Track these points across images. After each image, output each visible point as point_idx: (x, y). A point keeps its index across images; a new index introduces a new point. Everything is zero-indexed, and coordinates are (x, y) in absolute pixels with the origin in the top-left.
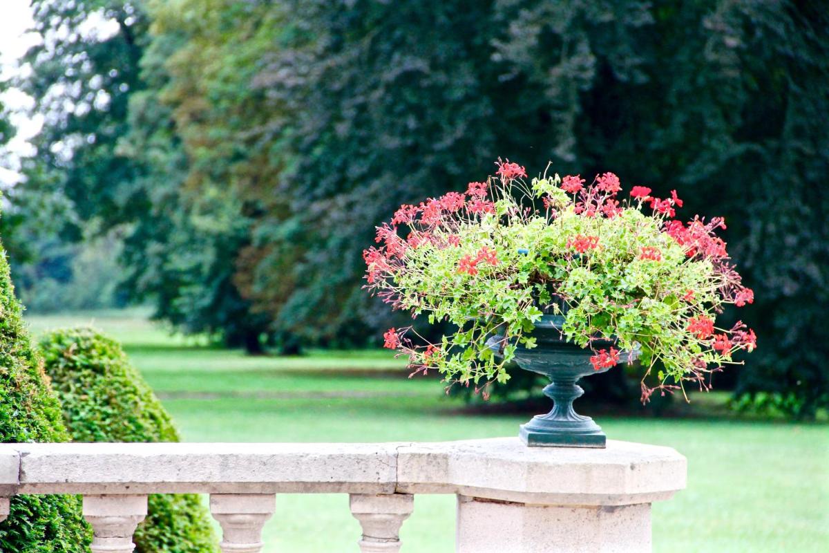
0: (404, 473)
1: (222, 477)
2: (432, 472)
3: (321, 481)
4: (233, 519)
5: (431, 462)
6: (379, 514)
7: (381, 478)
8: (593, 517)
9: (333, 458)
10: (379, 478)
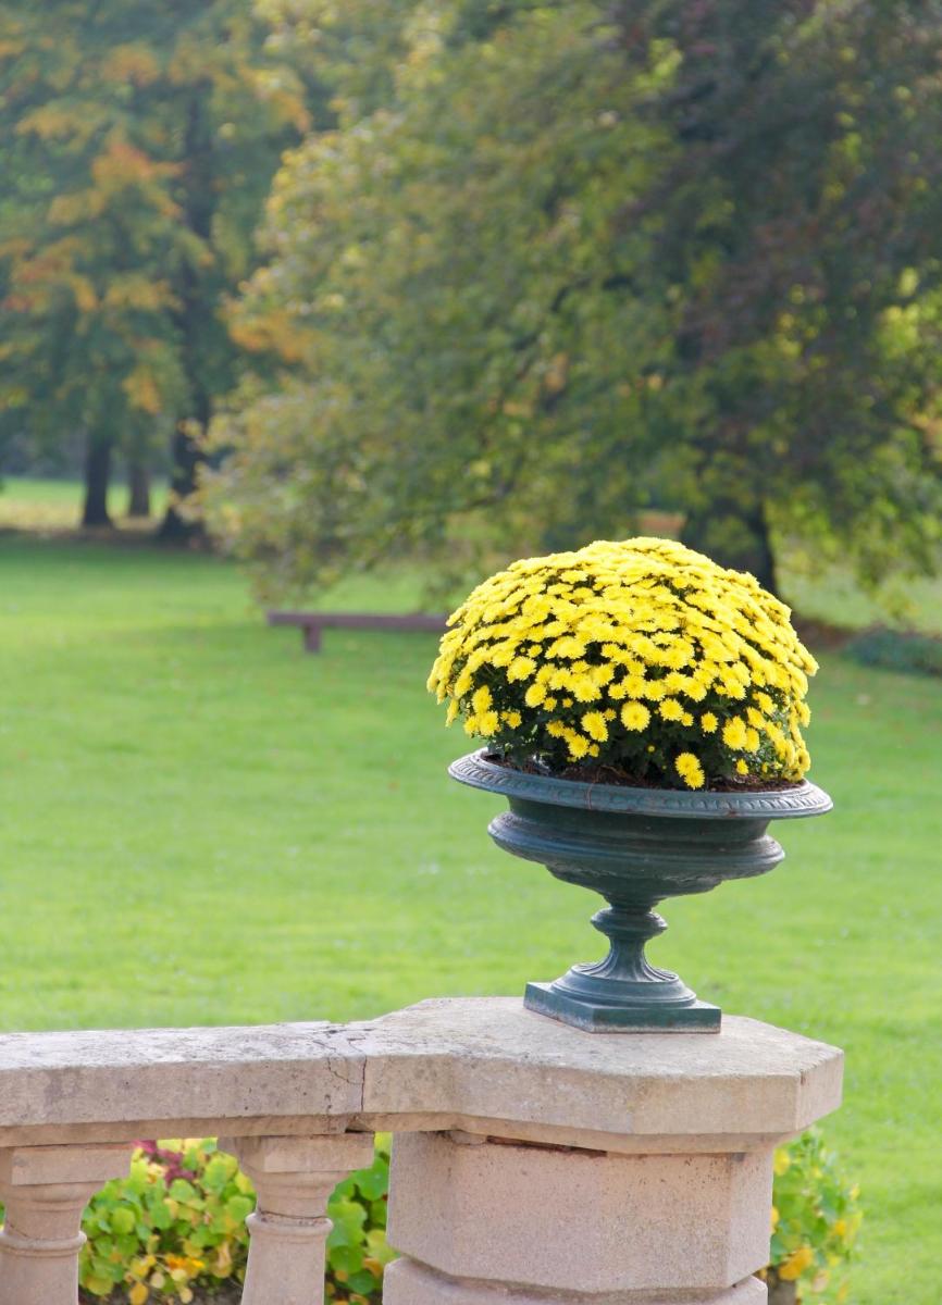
0: (375, 1095)
1: (49, 1114)
2: (423, 1092)
3: (227, 1115)
4: (48, 1193)
5: (422, 1071)
6: (312, 1172)
7: (334, 1107)
8: (721, 1173)
9: (250, 1070)
10: (330, 1107)
